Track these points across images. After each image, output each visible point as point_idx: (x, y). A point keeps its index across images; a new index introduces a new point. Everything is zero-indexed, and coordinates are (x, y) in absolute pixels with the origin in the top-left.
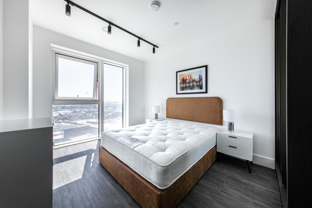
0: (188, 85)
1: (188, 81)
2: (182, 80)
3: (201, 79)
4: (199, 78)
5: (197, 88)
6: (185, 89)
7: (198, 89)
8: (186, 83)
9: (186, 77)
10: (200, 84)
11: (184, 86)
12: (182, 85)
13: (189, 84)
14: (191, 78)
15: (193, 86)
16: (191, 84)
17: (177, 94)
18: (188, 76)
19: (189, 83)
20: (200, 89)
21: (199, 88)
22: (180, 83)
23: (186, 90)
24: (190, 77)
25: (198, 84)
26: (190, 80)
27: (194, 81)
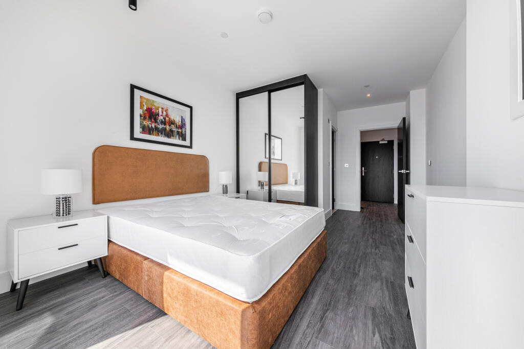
0: (161, 126)
1: (161, 118)
2: (146, 110)
3: (184, 124)
4: (180, 121)
5: (177, 136)
6: (154, 132)
7: (179, 138)
8: (156, 122)
9: (158, 109)
10: (182, 131)
11: (153, 126)
12: (147, 123)
13: (163, 126)
14: (167, 115)
15: (171, 131)
16: (168, 128)
17: (132, 138)
18: (162, 108)
19: (164, 123)
20: (182, 140)
21: (181, 138)
22: (141, 116)
23: (156, 135)
24: (165, 113)
25: (180, 130)
26: (165, 119)
27: (172, 123)
